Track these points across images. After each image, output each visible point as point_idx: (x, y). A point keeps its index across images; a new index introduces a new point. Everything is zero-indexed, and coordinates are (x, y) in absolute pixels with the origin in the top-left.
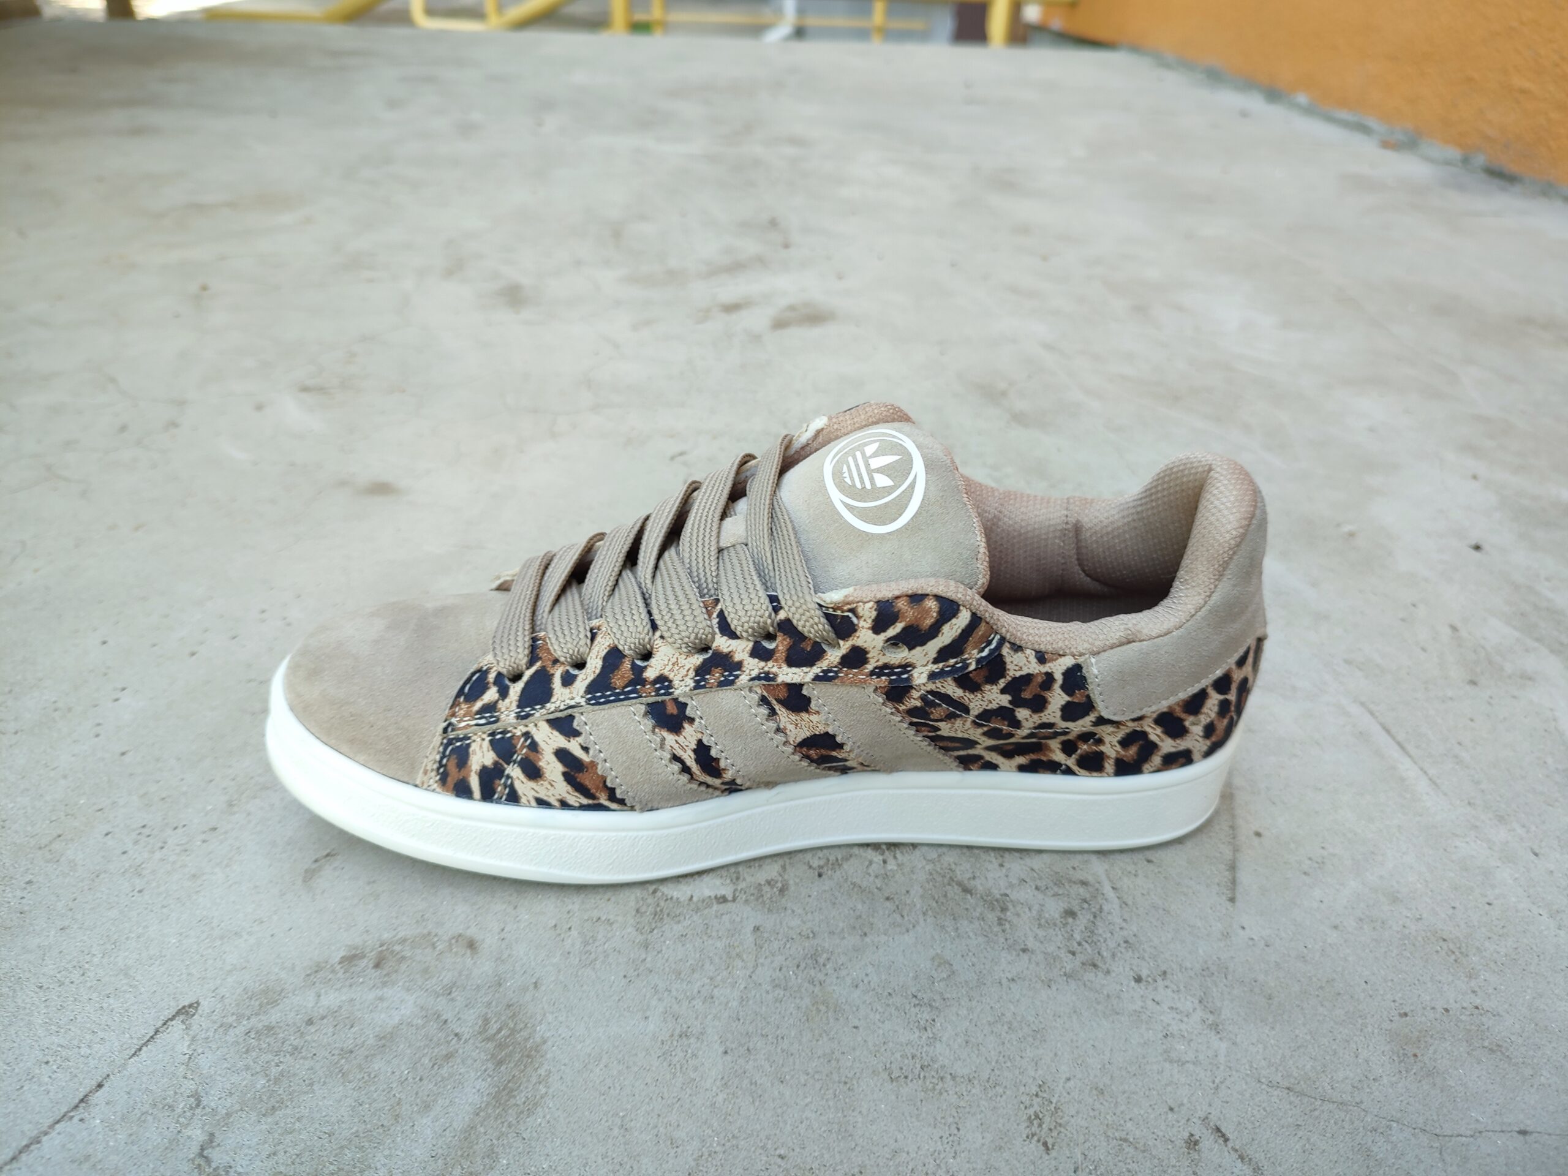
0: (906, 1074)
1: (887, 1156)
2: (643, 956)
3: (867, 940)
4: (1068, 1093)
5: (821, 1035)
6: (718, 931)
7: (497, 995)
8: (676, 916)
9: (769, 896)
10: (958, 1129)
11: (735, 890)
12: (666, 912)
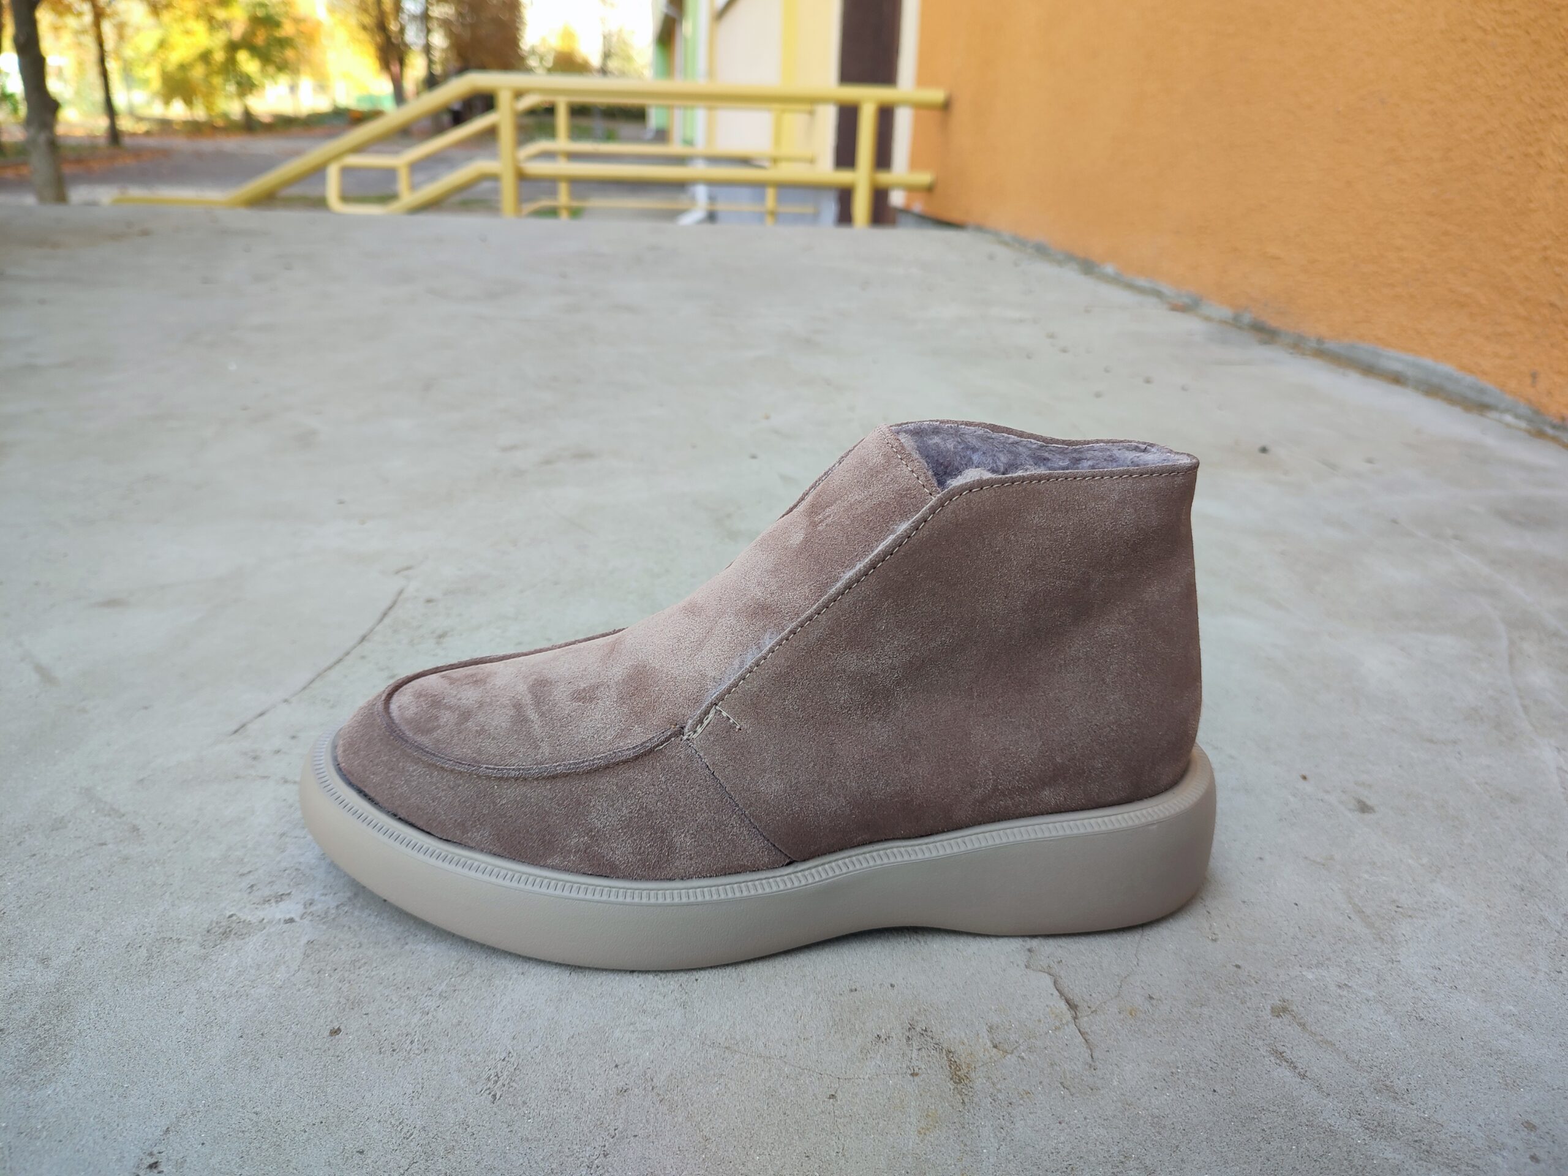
0: (396, 1048)
1: (352, 1110)
2: (200, 965)
3: (407, 947)
4: (532, 1058)
5: (331, 1022)
6: (274, 945)
7: (52, 999)
8: (242, 935)
9: (333, 916)
10: (422, 1088)
11: (305, 913)
12: (233, 932)
